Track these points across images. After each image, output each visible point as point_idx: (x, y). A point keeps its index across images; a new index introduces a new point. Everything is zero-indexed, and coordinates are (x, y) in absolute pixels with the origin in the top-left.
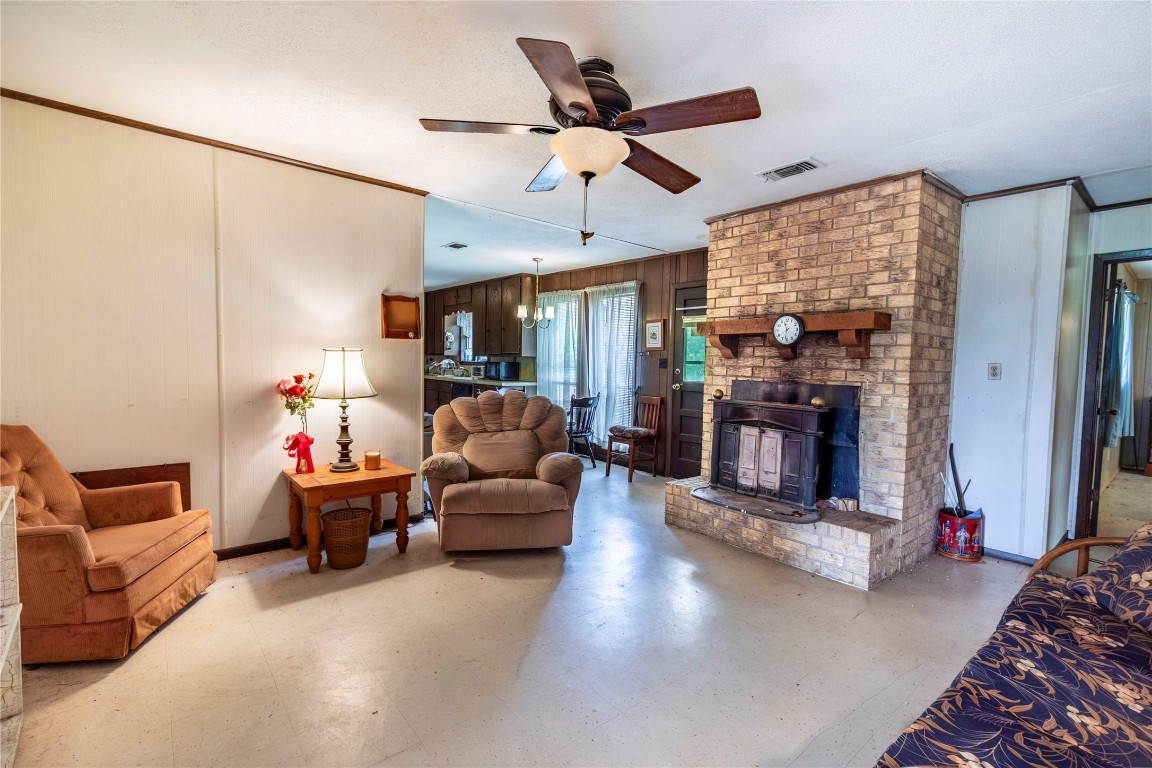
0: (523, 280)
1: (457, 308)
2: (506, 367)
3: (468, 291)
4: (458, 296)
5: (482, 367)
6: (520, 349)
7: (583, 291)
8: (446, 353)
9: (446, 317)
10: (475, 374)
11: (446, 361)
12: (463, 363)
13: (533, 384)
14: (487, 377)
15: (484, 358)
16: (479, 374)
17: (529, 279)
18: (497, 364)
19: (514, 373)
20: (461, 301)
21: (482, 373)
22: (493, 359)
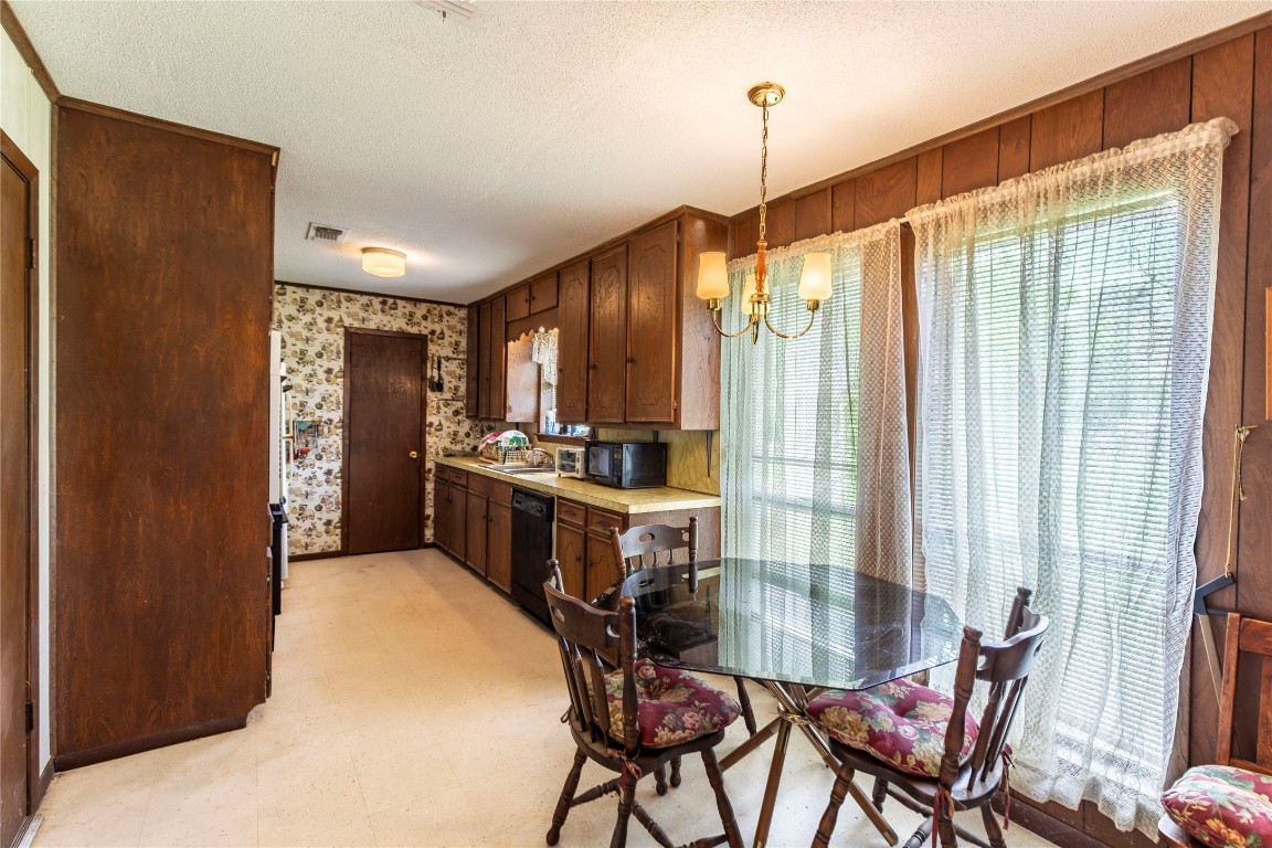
0: (686, 228)
1: (530, 323)
2: (634, 455)
3: (551, 283)
4: (531, 299)
5: (579, 450)
6: (677, 412)
7: (894, 223)
8: (510, 418)
9: (511, 344)
10: (563, 468)
11: (510, 434)
12: (542, 438)
13: (710, 502)
14: (591, 478)
15: (582, 430)
16: (573, 469)
17: (700, 225)
18: (616, 447)
19: (655, 470)
20: (538, 306)
21: (579, 465)
22: (603, 435)
